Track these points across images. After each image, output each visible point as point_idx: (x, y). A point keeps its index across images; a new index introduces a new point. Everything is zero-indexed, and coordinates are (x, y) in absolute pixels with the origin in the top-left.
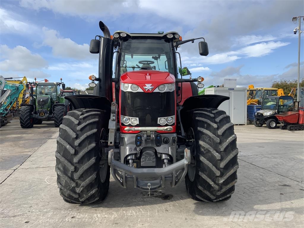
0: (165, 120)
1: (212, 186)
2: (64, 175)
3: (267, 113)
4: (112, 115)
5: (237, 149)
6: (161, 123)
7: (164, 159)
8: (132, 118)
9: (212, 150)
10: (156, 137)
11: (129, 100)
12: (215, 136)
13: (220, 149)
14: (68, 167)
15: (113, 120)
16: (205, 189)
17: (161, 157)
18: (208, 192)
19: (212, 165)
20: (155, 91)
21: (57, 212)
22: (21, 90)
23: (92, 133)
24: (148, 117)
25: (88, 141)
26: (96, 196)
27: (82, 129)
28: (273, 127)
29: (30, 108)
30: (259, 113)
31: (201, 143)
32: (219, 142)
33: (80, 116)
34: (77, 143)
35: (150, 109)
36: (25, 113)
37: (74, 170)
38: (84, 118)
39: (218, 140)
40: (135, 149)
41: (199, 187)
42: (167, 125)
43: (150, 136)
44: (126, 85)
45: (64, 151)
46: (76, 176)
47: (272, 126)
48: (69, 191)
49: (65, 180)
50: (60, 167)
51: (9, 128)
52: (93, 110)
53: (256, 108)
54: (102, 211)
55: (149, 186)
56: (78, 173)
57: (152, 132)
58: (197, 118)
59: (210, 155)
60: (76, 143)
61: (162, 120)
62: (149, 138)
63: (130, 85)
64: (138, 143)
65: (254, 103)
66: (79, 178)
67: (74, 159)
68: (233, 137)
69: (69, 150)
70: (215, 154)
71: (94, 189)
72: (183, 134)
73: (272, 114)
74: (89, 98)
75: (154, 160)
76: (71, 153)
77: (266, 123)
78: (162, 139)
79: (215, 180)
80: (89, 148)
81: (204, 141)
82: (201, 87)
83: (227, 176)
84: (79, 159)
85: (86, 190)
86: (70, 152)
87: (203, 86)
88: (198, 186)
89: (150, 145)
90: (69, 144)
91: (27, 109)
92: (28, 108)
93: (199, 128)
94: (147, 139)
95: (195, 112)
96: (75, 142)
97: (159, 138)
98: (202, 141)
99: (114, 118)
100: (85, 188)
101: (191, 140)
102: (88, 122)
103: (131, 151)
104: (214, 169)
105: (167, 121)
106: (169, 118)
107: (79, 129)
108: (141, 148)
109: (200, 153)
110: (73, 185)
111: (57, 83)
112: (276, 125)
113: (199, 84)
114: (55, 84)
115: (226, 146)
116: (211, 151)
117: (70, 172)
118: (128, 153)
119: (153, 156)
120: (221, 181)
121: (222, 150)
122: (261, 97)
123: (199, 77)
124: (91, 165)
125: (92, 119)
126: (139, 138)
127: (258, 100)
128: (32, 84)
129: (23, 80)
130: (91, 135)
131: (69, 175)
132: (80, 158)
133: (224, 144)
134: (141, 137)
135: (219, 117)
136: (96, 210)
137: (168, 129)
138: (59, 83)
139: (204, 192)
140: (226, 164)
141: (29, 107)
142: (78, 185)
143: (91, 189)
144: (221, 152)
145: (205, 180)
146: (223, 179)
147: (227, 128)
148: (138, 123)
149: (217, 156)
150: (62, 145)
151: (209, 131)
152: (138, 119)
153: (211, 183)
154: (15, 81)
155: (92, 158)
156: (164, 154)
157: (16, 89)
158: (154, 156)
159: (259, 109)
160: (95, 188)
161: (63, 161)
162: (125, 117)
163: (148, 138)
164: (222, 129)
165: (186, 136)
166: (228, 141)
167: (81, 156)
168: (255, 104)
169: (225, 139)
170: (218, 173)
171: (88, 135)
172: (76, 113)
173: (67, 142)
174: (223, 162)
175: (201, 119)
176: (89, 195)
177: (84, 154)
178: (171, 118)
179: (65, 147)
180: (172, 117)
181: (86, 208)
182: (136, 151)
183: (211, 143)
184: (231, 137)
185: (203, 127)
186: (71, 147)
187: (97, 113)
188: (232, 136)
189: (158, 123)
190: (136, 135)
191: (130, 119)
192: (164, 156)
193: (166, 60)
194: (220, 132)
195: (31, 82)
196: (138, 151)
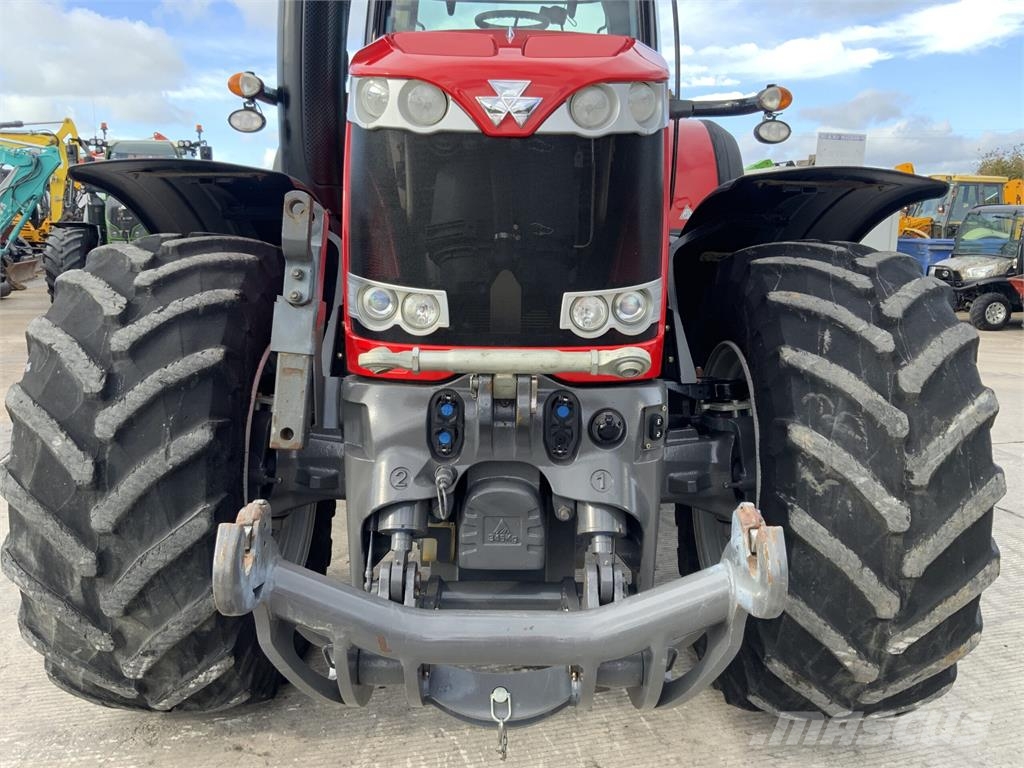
0: (603, 305)
1: (841, 665)
2: (47, 595)
3: (978, 270)
4: (290, 271)
5: (1000, 471)
6: (580, 324)
7: (592, 535)
8: (409, 295)
9: (863, 480)
10: (552, 404)
11: (404, 187)
12: (880, 398)
13: (910, 474)
14: (62, 553)
15: (298, 303)
16: (802, 674)
17: (574, 519)
18: (815, 691)
19: (859, 563)
20: (550, 126)
21: (44, 755)
22: (52, 166)
23: (194, 371)
24: (506, 291)
25: (168, 415)
26: (235, 684)
27: (139, 348)
28: (995, 322)
29: (81, 235)
30: (943, 271)
31: (802, 435)
32: (905, 433)
33: (137, 274)
34: (106, 423)
35: (518, 238)
36: (66, 253)
37: (93, 572)
38: (160, 286)
39: (899, 423)
40: (427, 475)
41: (769, 666)
42: (612, 339)
43: (513, 402)
44: (375, 87)
45: (40, 467)
46: (112, 600)
47: (990, 320)
48: (83, 670)
49: (56, 618)
50: (24, 550)
51: (15, 309)
52: (220, 242)
53: (931, 250)
54: (266, 754)
55: (500, 707)
56: (118, 587)
57: (526, 380)
58: (775, 296)
59: (849, 503)
60: (104, 423)
61: (583, 311)
62: (508, 410)
63: (396, 85)
64: (445, 439)
65: (916, 230)
66: (128, 612)
67: (93, 513)
68: (979, 407)
69: (62, 461)
70: (877, 504)
71: (215, 663)
72: (689, 373)
73: (995, 273)
74: (203, 180)
75: (532, 535)
76: (74, 477)
77: (969, 308)
78: (586, 417)
79: (865, 633)
80: (172, 454)
81: (818, 425)
82: (773, 138)
83: (936, 621)
84: (118, 514)
85: (173, 668)
86: (68, 475)
87: (784, 133)
88: (769, 660)
89: (511, 452)
90: (63, 426)
91: (71, 238)
92: (76, 236)
93: (788, 354)
94: (495, 417)
95: (759, 261)
96: (98, 421)
97: (563, 412)
98: (805, 423)
99: (304, 289)
100: (163, 658)
101: (725, 408)
102: (176, 307)
103: (403, 484)
104: (867, 581)
105: (616, 316)
106: (630, 295)
107: (122, 343)
108: (461, 469)
109: (791, 492)
110: (101, 643)
111: (181, 144)
112: (1008, 316)
113: (768, 121)
114: (176, 146)
115: (941, 456)
116: (857, 484)
117: (77, 580)
118: (381, 499)
119: (530, 513)
120: (899, 645)
121: (921, 477)
122: (943, 210)
123: (769, 86)
124: (188, 543)
125: (202, 290)
126: (447, 410)
127: (932, 220)
128: (90, 147)
129: (64, 132)
130: (192, 377)
131: (75, 592)
132: (123, 508)
133: (933, 445)
134: (458, 405)
135: (900, 293)
136: (239, 749)
137: (625, 366)
138: (190, 142)
139: (796, 688)
140: (936, 556)
141: (80, 233)
142: (129, 643)
143: (200, 661)
144: (914, 488)
145: (810, 635)
146: (910, 635)
147: (947, 353)
148: (445, 323)
149: (891, 512)
150: (32, 436)
151: (846, 372)
152: (442, 296)
153: (840, 654)
154: (34, 134)
155: (193, 506)
156: (593, 504)
157: (30, 165)
158: (537, 517)
159: (944, 254)
160: (222, 658)
161: (34, 519)
162: (369, 286)
163: (502, 410)
164: (921, 359)
165: (701, 385)
166: (952, 428)
167: (130, 501)
168: (918, 235)
169: (936, 418)
170: (887, 604)
171: (170, 379)
172: (123, 256)
173: (52, 417)
174: (920, 549)
175: (797, 299)
176: (191, 690)
177: (143, 486)
178: (639, 296)
179: (43, 442)
180: (642, 291)
181: (193, 734)
182: (431, 487)
183: (856, 441)
184: (971, 409)
185: (813, 347)
186: (75, 448)
187: (235, 256)
188: (977, 403)
189: (561, 327)
190: (432, 390)
191: (400, 298)
192: (592, 520)
193: (604, 24)
194: (912, 376)
195: (88, 140)
196: (441, 491)
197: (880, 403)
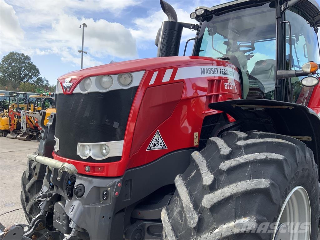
20: (76, 91)
31: (163, 214)
32: (194, 226)
39: (193, 220)
75: (64, 222)
82: (310, 84)
87: (315, 82)
97: (69, 182)
113: (308, 77)
119: (63, 214)
148: (58, 149)
151: (186, 190)
152: (58, 140)
158: (65, 216)
169: (212, 224)
185: (187, 177)
189: (77, 154)
194: (210, 199)
197: (190, 208)
